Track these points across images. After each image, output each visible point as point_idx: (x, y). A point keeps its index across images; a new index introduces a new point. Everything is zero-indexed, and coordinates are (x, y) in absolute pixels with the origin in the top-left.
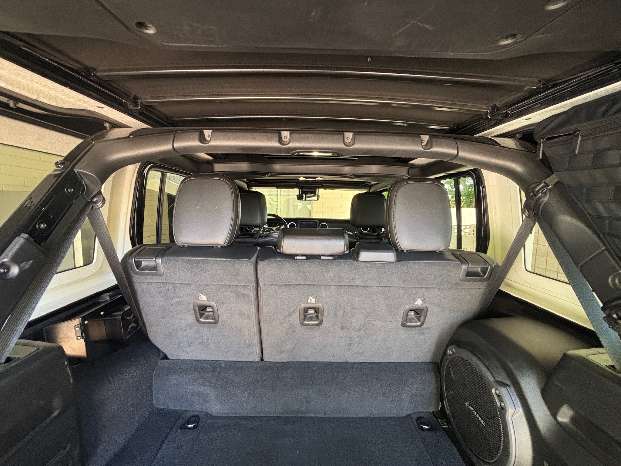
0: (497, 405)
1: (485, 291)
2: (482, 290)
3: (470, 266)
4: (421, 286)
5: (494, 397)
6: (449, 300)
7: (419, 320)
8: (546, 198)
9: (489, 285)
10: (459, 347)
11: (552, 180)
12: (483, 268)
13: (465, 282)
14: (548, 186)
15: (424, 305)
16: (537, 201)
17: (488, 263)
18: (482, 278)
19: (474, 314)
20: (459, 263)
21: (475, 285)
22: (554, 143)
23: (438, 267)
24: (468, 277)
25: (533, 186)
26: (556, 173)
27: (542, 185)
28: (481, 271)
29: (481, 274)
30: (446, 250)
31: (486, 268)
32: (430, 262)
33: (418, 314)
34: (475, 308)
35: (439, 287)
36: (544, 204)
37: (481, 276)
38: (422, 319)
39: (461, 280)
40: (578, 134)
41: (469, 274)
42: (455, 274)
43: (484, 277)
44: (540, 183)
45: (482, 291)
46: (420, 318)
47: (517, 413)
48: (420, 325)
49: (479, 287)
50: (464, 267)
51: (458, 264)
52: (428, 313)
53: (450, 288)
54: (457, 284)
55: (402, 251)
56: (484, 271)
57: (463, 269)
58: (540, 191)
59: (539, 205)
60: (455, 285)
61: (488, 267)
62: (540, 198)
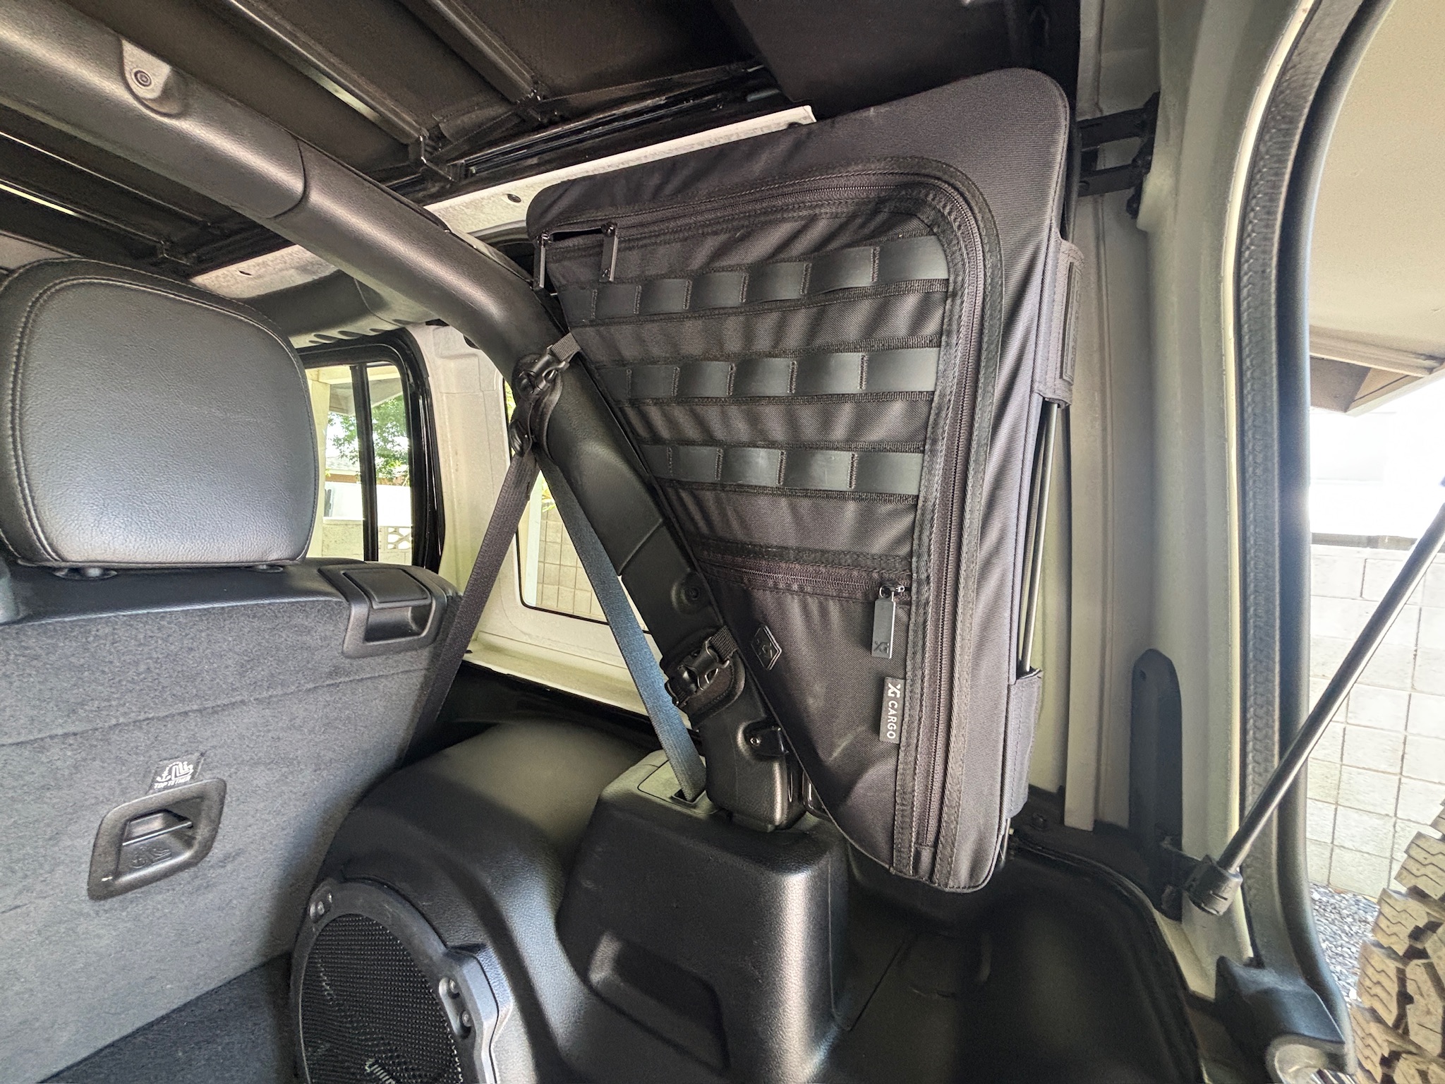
0: (451, 1027)
1: (425, 676)
2: (416, 674)
3: (375, 607)
4: (181, 708)
5: (443, 1009)
6: (311, 731)
7: (188, 843)
8: (556, 397)
9: (435, 657)
10: (346, 880)
11: (567, 347)
12: (419, 607)
13: (361, 662)
14: (560, 362)
15: (207, 779)
16: (538, 402)
17: (431, 592)
18: (416, 637)
19: (401, 750)
20: (342, 599)
21: (395, 665)
22: (568, 250)
23: (256, 623)
24: (372, 644)
25: (528, 360)
26: (574, 331)
27: (546, 358)
28: (414, 618)
29: (414, 627)
30: (293, 559)
31: (424, 606)
32: (216, 605)
33: (182, 819)
34: (401, 733)
35: (265, 694)
36: (553, 412)
37: (413, 634)
38: (202, 832)
39: (348, 657)
40: (613, 231)
41: (374, 633)
42: (324, 638)
43: (419, 634)
44: (541, 356)
45: (416, 679)
46: (190, 833)
47: (502, 1023)
48: (193, 857)
49: (407, 669)
50: (358, 611)
51: (336, 603)
52: (228, 799)
53: (310, 690)
54: (336, 671)
55: (77, 571)
56: (421, 616)
57: (352, 619)
58: (544, 375)
59: (543, 415)
60: (330, 675)
61: (430, 605)
62: (543, 393)
